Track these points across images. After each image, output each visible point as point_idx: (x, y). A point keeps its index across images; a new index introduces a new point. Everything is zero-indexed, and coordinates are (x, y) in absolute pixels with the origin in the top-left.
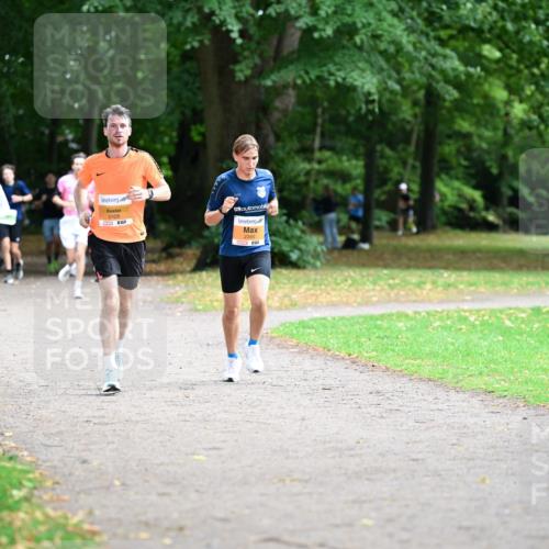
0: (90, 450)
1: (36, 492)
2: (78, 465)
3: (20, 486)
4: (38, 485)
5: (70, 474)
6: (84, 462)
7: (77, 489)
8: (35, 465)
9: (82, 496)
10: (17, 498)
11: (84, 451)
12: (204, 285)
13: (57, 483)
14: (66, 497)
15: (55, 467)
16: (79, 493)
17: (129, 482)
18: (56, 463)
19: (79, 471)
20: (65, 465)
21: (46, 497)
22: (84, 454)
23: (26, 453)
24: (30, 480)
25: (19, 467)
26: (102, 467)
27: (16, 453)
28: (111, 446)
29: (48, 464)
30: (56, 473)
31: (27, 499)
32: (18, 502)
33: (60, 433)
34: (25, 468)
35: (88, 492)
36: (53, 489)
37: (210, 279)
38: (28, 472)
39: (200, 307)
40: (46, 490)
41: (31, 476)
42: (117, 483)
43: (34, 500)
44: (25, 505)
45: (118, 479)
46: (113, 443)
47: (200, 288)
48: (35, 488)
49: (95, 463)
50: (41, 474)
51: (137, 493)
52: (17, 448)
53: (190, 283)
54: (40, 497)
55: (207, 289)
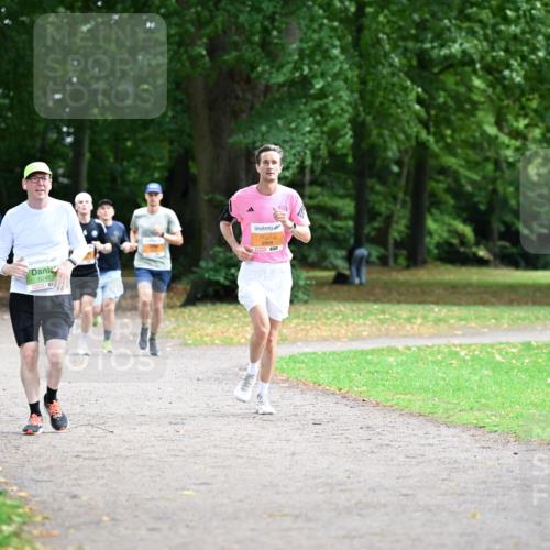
0: (80, 485)
1: (26, 528)
2: (67, 500)
3: (9, 521)
4: (27, 520)
5: (60, 509)
6: (74, 497)
7: (67, 524)
8: (26, 501)
9: (72, 531)
10: (6, 533)
11: (73, 486)
12: (195, 319)
13: (47, 518)
14: (55, 532)
15: (44, 502)
16: (69, 528)
17: (118, 517)
18: (45, 498)
19: (69, 506)
20: (55, 500)
21: (36, 532)
22: (73, 489)
23: (15, 488)
24: (20, 515)
25: (9, 502)
26: (93, 503)
27: (7, 488)
28: (101, 482)
29: (37, 499)
30: (46, 508)
31: (17, 534)
32: (8, 537)
33: (50, 468)
34: (15, 503)
35: (77, 528)
36: (43, 524)
37: (200, 314)
38: (18, 507)
39: (190, 342)
40: (35, 524)
41: (21, 511)
42: (105, 518)
43: (24, 535)
44: (15, 541)
45: (108, 515)
46: (103, 478)
47: (190, 322)
48: (24, 523)
49: (84, 498)
50: (30, 509)
51: (127, 528)
52: (6, 483)
53: (181, 318)
54: (30, 533)
55: (198, 323)
